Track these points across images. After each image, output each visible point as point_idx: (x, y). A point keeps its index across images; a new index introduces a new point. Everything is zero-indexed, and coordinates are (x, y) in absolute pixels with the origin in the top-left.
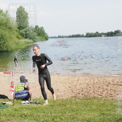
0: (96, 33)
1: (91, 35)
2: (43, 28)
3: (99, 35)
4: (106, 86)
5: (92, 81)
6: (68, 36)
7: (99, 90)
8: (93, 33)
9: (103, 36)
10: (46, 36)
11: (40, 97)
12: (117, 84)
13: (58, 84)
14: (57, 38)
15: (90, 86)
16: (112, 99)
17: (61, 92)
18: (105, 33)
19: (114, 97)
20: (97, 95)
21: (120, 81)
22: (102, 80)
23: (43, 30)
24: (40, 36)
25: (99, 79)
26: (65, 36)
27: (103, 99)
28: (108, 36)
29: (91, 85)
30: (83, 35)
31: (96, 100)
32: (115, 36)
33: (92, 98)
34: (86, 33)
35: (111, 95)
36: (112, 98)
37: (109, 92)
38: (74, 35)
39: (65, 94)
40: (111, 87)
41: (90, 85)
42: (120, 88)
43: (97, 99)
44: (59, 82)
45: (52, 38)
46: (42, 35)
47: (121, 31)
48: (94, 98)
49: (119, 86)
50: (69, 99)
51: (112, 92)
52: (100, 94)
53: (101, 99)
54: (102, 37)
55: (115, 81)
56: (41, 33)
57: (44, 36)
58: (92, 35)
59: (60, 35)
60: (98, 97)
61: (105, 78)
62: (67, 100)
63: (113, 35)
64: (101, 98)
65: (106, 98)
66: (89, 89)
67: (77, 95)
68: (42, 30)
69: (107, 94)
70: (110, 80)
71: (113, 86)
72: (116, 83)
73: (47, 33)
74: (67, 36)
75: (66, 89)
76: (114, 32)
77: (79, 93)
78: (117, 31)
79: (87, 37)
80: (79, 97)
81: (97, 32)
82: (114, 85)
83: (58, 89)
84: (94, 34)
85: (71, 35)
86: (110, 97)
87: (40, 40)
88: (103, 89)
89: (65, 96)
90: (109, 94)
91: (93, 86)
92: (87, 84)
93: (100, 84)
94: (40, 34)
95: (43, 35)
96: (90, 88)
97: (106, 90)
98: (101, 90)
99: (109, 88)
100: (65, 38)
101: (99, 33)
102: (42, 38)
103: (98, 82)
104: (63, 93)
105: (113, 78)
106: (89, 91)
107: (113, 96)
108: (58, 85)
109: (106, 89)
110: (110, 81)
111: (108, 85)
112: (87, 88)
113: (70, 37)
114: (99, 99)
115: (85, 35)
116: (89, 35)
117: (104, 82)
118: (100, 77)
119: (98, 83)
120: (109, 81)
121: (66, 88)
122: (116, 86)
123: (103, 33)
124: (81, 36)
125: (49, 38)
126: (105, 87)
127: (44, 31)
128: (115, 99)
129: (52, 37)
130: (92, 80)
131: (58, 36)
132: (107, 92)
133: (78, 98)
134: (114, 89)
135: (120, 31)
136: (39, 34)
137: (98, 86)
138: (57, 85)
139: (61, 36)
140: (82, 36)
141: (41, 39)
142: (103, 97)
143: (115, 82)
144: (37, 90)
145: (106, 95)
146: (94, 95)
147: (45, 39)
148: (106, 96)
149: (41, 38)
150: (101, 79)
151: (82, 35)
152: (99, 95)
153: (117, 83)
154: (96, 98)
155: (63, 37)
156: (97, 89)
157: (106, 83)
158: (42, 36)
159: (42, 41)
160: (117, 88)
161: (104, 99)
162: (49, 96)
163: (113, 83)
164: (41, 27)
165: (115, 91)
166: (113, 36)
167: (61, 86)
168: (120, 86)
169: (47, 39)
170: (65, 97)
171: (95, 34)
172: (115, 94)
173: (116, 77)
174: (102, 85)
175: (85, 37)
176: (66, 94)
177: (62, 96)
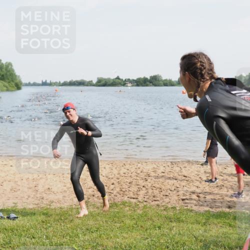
0: (116, 78)
1: (105, 82)
2: (12, 66)
3: (122, 83)
4: (142, 181)
5: (115, 172)
6: (62, 82)
7: (130, 189)
8: (109, 78)
9: (129, 85)
10: (17, 81)
11: (13, 205)
12: (163, 176)
13: (49, 177)
14: (38, 85)
15: (113, 181)
16: (158, 205)
17: (57, 194)
18: (134, 80)
19: (161, 201)
20: (128, 197)
21: (167, 171)
22: (134, 168)
23: (11, 68)
24: (5, 81)
25: (127, 167)
26: (56, 83)
27: (140, 206)
28: (138, 85)
29: (115, 179)
30: (92, 81)
31: (127, 208)
32: (150, 86)
33: (120, 204)
34: (98, 78)
35: (154, 197)
36: (157, 202)
37: (150, 191)
38: (74, 80)
39: (64, 197)
40: (152, 182)
41: (112, 178)
42: (170, 183)
43: (130, 206)
44: (49, 174)
45: (29, 85)
46: (8, 79)
47: (162, 76)
48: (124, 203)
49: (167, 181)
50: (74, 206)
51: (156, 192)
52: (134, 197)
53: (136, 205)
54: (127, 86)
55: (157, 170)
56: (6, 74)
57: (13, 81)
58: (108, 83)
59: (46, 81)
60: (130, 203)
61: (139, 165)
62: (71, 209)
63: (148, 83)
64: (135, 203)
65: (145, 203)
66: (112, 186)
67: (89, 199)
68: (8, 69)
69: (148, 197)
70: (148, 168)
71: (156, 180)
72: (161, 175)
73: (19, 76)
74: (60, 82)
75: (65, 188)
76: (149, 78)
77: (94, 196)
78: (154, 76)
79: (99, 86)
80: (93, 203)
81: (118, 78)
82: (157, 177)
83: (49, 189)
84: (112, 81)
85: (68, 81)
86: (152, 202)
87: (5, 88)
88: (139, 186)
89: (66, 201)
90: (150, 197)
91: (118, 180)
92: (107, 177)
93: (131, 176)
94: (5, 76)
95: (10, 79)
96: (113, 184)
97: (144, 189)
98: (134, 188)
99: (150, 185)
100: (57, 86)
101: (122, 80)
102: (9, 85)
103: (127, 173)
104: (60, 196)
105: (154, 164)
106: (112, 191)
107: (158, 199)
108: (49, 180)
109: (144, 187)
110: (149, 172)
111: (146, 177)
112: (108, 185)
113: (65, 84)
114: (133, 205)
115: (95, 82)
116: (103, 83)
117: (139, 172)
118: (129, 162)
119: (126, 175)
120: (147, 171)
121: (65, 186)
122: (161, 180)
123: (129, 79)
124: (86, 84)
125: (23, 86)
126: (141, 183)
127: (13, 71)
128: (163, 204)
129: (29, 83)
130: (114, 169)
131: (41, 82)
132: (146, 192)
133: (93, 205)
134: (158, 186)
135: (160, 77)
136: (3, 76)
137: (129, 181)
138: (47, 179)
139: (48, 82)
140: (90, 84)
141: (7, 87)
142: (140, 202)
143: (159, 172)
144: (5, 190)
145: (146, 197)
146: (123, 198)
147: (16, 88)
148: (146, 200)
149: (6, 84)
150: (131, 166)
151: (89, 82)
152: (131, 198)
153: (163, 174)
154: (127, 204)
155: (51, 84)
156: (127, 186)
157: (142, 175)
158: (8, 81)
159: (8, 90)
160: (164, 184)
161: (143, 205)
162: (33, 203)
163: (154, 174)
164: (6, 63)
165: (160, 190)
166: (147, 86)
167: (56, 181)
168: (169, 181)
169: (18, 87)
170: (66, 204)
171: (115, 80)
172: (162, 196)
173: (158, 163)
174: (135, 178)
175: (94, 85)
176: (67, 198)
177: (59, 202)
